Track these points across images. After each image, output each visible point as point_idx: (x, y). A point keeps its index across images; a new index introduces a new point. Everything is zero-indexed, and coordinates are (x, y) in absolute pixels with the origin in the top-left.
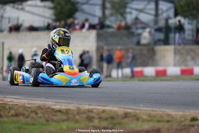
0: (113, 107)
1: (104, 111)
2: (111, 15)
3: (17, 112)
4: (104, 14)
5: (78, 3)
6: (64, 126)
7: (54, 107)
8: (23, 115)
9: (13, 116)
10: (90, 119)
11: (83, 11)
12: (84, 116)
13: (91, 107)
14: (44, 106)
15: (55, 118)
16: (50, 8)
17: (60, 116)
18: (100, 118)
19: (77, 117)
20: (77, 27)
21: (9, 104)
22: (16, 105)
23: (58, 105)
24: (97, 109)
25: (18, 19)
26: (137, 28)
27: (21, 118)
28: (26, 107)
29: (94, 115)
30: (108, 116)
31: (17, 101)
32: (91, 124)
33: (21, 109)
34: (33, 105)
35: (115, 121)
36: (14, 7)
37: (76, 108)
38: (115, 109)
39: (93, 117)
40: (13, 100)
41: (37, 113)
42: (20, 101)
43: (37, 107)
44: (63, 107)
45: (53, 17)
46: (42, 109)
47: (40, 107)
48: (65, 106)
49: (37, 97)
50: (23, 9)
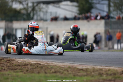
0: (114, 67)
1: (109, 70)
2: (114, 10)
3: (56, 70)
6: (85, 79)
7: (78, 67)
8: (60, 72)
9: (53, 73)
10: (101, 75)
11: (96, 8)
12: (97, 73)
14: (72, 66)
15: (79, 74)
16: (76, 6)
17: (82, 73)
18: (107, 74)
19: (93, 73)
20: (93, 18)
21: (51, 66)
22: (55, 66)
23: (81, 66)
24: (105, 69)
25: (56, 13)
27: (58, 74)
28: (61, 67)
29: (103, 72)
30: (112, 73)
31: (55, 63)
32: (102, 78)
33: (58, 68)
34: (66, 66)
35: (116, 76)
36: (54, 6)
37: (92, 68)
38: (116, 68)
39: (103, 73)
40: (53, 63)
41: (68, 71)
42: (58, 63)
43: (68, 67)
44: (84, 67)
45: (78, 12)
46: (71, 68)
47: (69, 67)
48: (85, 66)
49: (68, 61)
50: (59, 7)
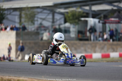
4: (20, 21)
5: (4, 14)
13: (10, 78)
26: (41, 30)
